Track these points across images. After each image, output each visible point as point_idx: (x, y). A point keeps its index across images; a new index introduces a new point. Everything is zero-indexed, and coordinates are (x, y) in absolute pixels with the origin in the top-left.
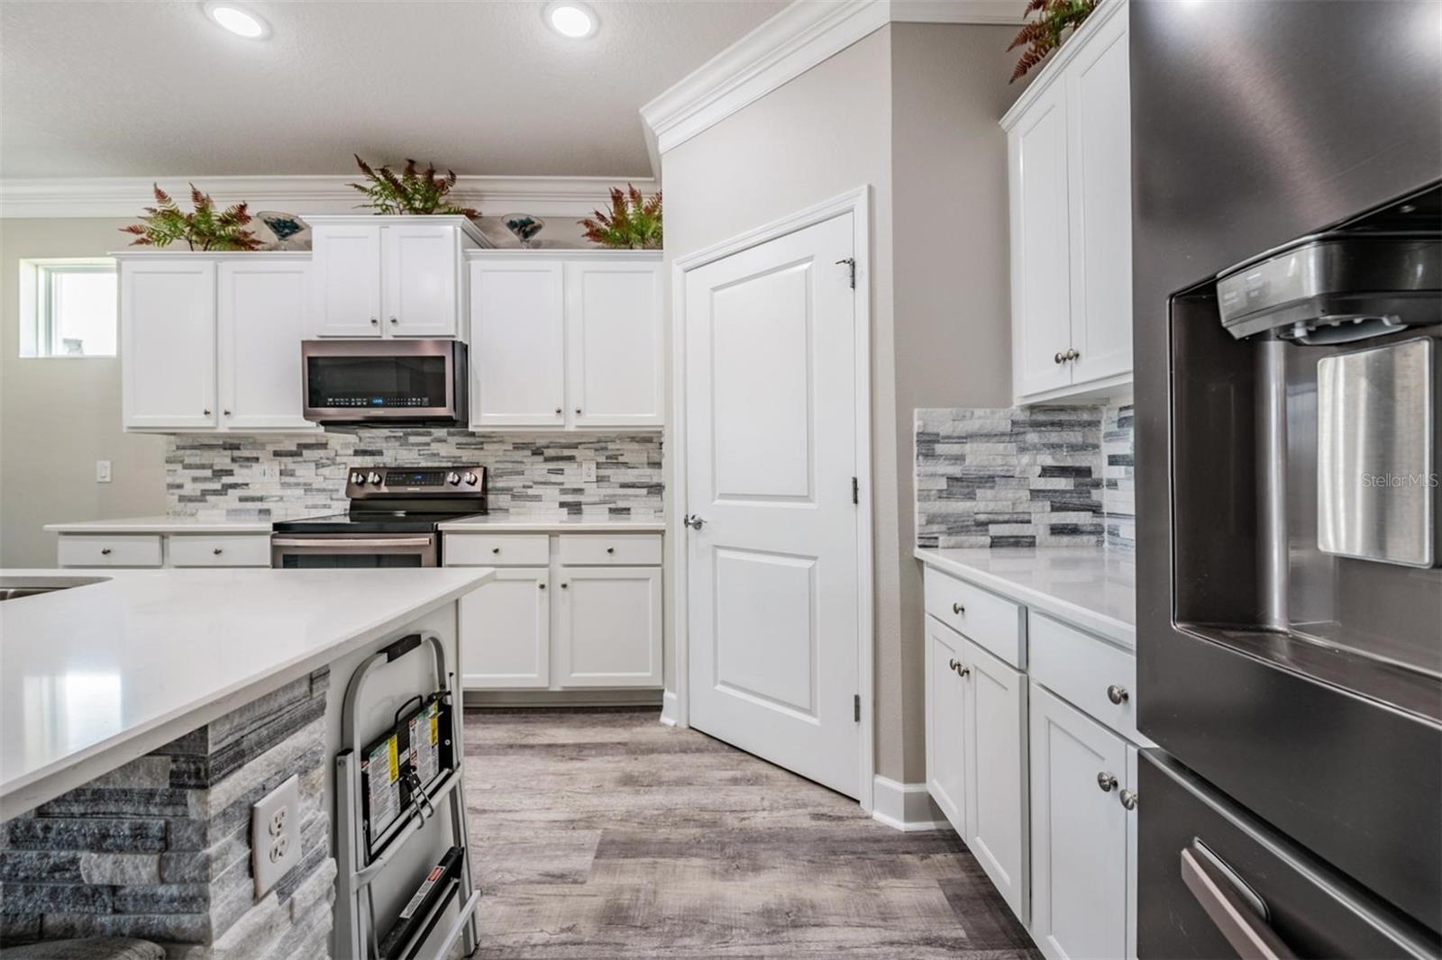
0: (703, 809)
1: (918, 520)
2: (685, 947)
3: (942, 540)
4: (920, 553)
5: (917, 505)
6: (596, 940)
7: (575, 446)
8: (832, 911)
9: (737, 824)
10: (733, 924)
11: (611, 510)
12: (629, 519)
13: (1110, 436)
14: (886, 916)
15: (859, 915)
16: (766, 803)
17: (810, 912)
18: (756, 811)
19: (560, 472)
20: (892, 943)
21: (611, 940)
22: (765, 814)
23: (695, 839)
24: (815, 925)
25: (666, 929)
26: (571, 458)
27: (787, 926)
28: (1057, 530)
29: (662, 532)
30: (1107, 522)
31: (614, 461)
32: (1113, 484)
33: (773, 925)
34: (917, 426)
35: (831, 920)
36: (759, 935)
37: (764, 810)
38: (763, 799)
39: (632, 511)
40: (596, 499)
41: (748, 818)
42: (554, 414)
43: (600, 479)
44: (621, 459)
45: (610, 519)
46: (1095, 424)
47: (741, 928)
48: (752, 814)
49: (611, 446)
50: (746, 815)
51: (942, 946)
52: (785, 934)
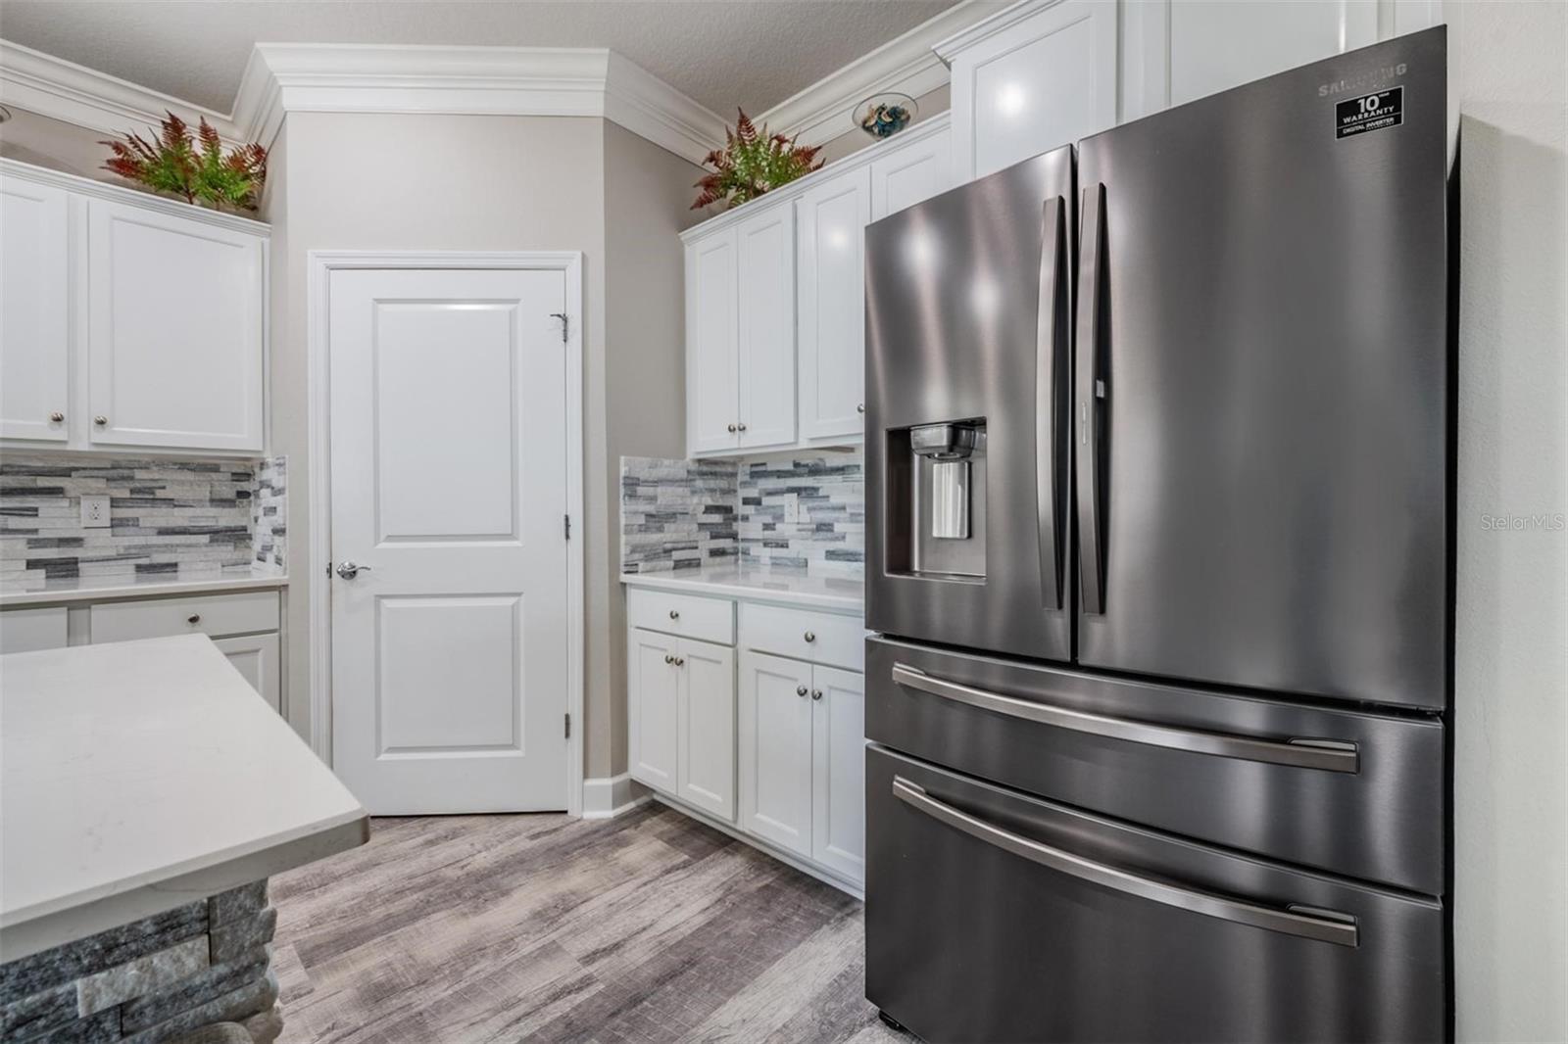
0: (411, 877)
1: (624, 550)
2: (478, 972)
3: (642, 566)
4: (624, 578)
5: (623, 538)
6: (372, 1018)
7: (66, 473)
8: (590, 888)
9: (460, 873)
10: (511, 936)
11: (139, 568)
12: (176, 579)
13: (744, 484)
14: (630, 872)
15: (612, 881)
16: (478, 847)
17: (574, 898)
18: (473, 855)
19: (34, 512)
20: (645, 884)
21: (392, 1009)
22: (484, 854)
23: (422, 901)
24: (583, 903)
25: (447, 972)
26: (56, 492)
27: (561, 914)
28: (715, 553)
29: (281, 589)
30: (741, 545)
31: (147, 496)
32: (745, 518)
33: (549, 919)
34: (623, 471)
35: (593, 893)
36: (540, 931)
37: (480, 852)
38: (472, 845)
39: (181, 567)
40: (113, 553)
41: (469, 864)
42: (46, 422)
43: (116, 524)
44: (160, 494)
45: (138, 581)
46: (734, 475)
47: (521, 935)
48: (471, 859)
49: (139, 474)
50: (462, 864)
51: (678, 869)
52: (562, 919)
